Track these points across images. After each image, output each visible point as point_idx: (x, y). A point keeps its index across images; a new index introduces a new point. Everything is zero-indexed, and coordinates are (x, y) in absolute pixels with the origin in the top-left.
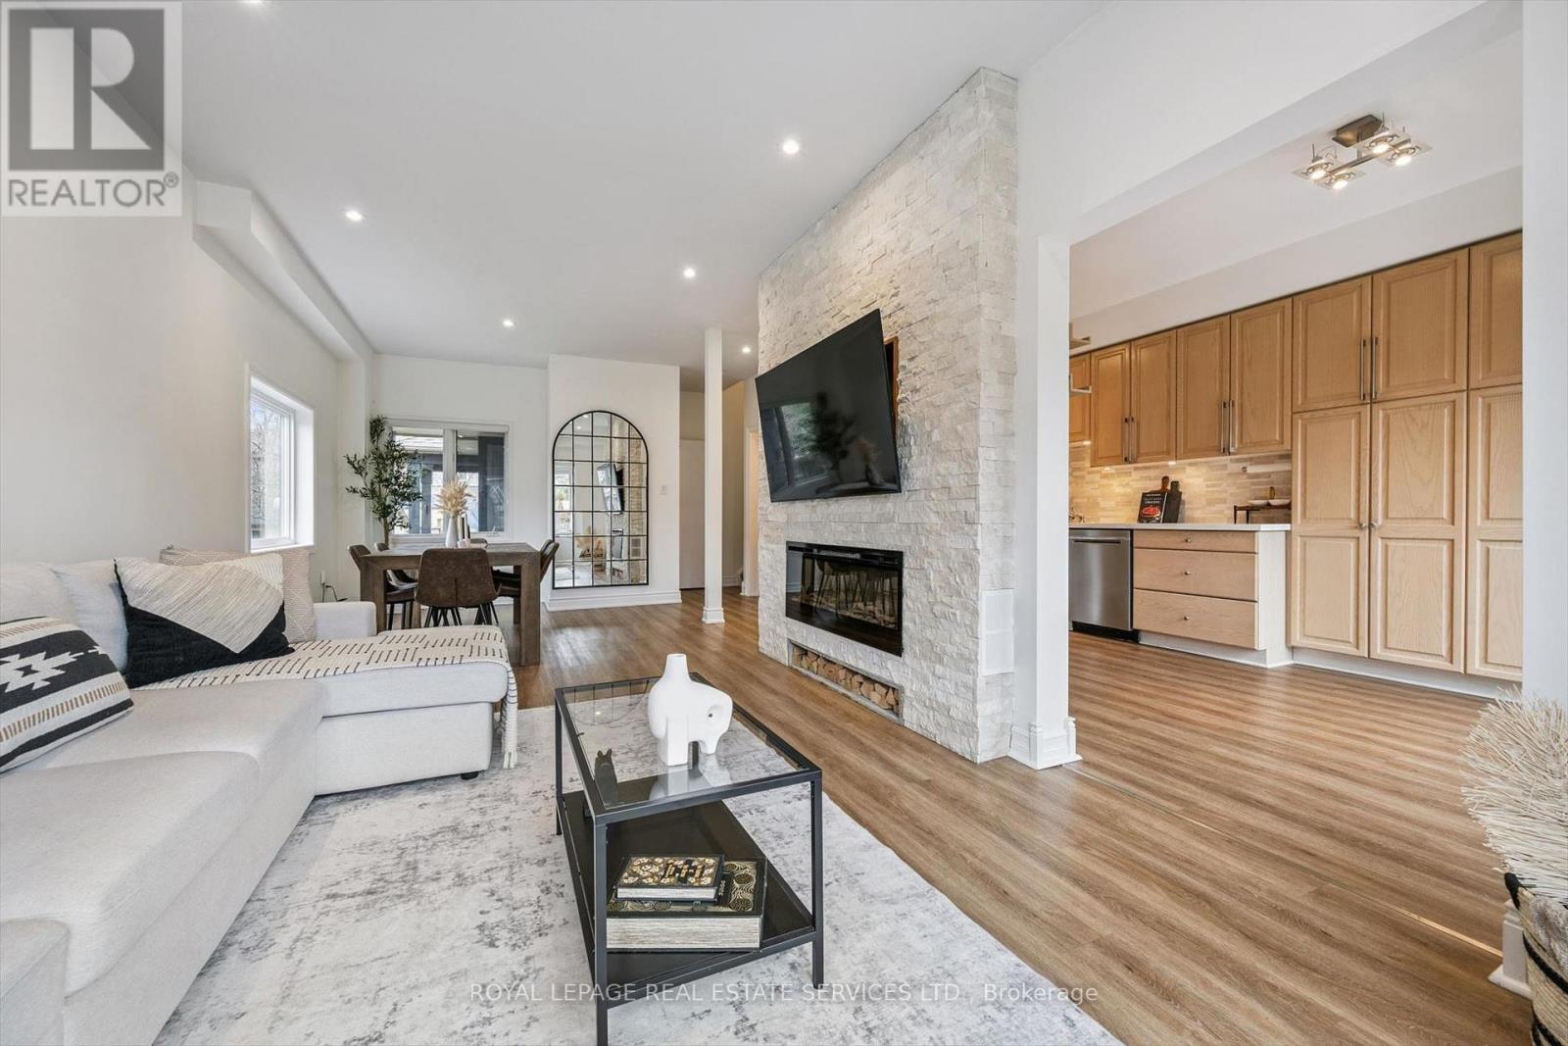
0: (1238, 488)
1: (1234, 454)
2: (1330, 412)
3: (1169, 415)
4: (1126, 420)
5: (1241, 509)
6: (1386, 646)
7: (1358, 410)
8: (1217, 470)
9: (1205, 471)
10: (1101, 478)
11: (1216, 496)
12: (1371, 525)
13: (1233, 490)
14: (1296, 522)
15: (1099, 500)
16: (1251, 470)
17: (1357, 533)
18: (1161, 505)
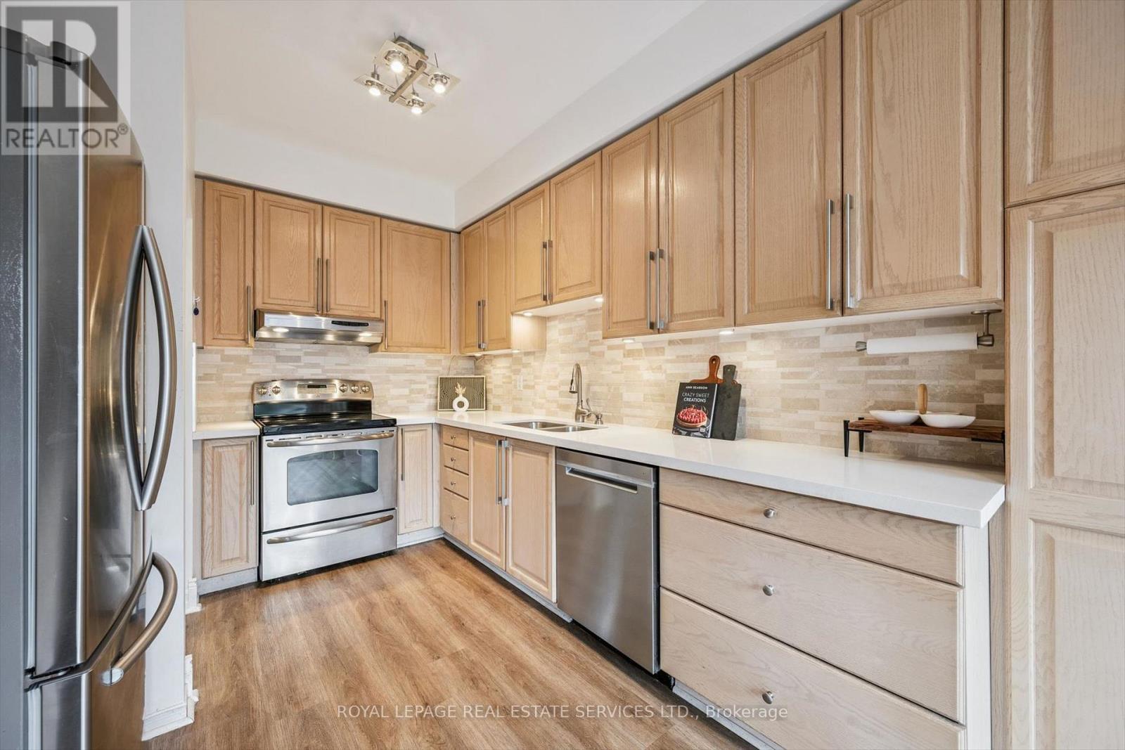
0: (840, 383)
1: (852, 312)
3: (721, 240)
4: (652, 257)
5: (855, 426)
15: (623, 390)
16: (876, 347)
18: (708, 405)
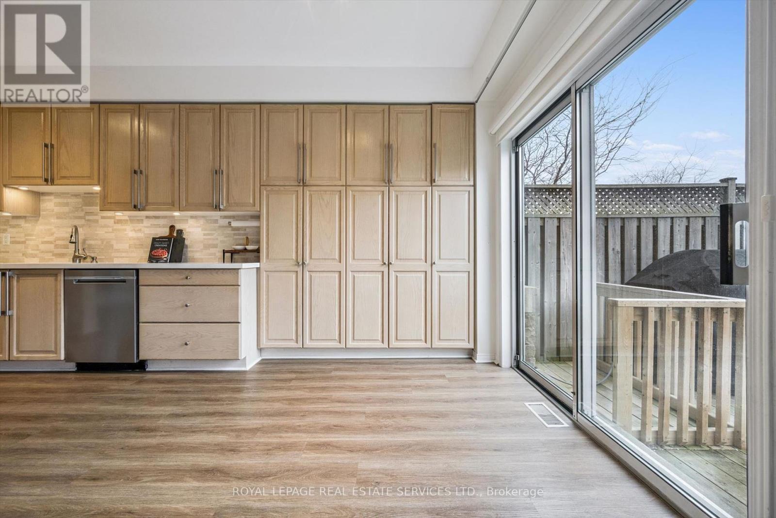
0: (225, 237)
1: (223, 210)
2: (282, 188)
4: (135, 172)
5: (228, 252)
6: (311, 339)
7: (297, 189)
8: (211, 223)
9: (202, 223)
10: (115, 223)
11: (211, 242)
12: (303, 263)
13: (221, 238)
14: (263, 261)
15: (114, 242)
16: (235, 224)
17: (296, 268)
18: (168, 248)
